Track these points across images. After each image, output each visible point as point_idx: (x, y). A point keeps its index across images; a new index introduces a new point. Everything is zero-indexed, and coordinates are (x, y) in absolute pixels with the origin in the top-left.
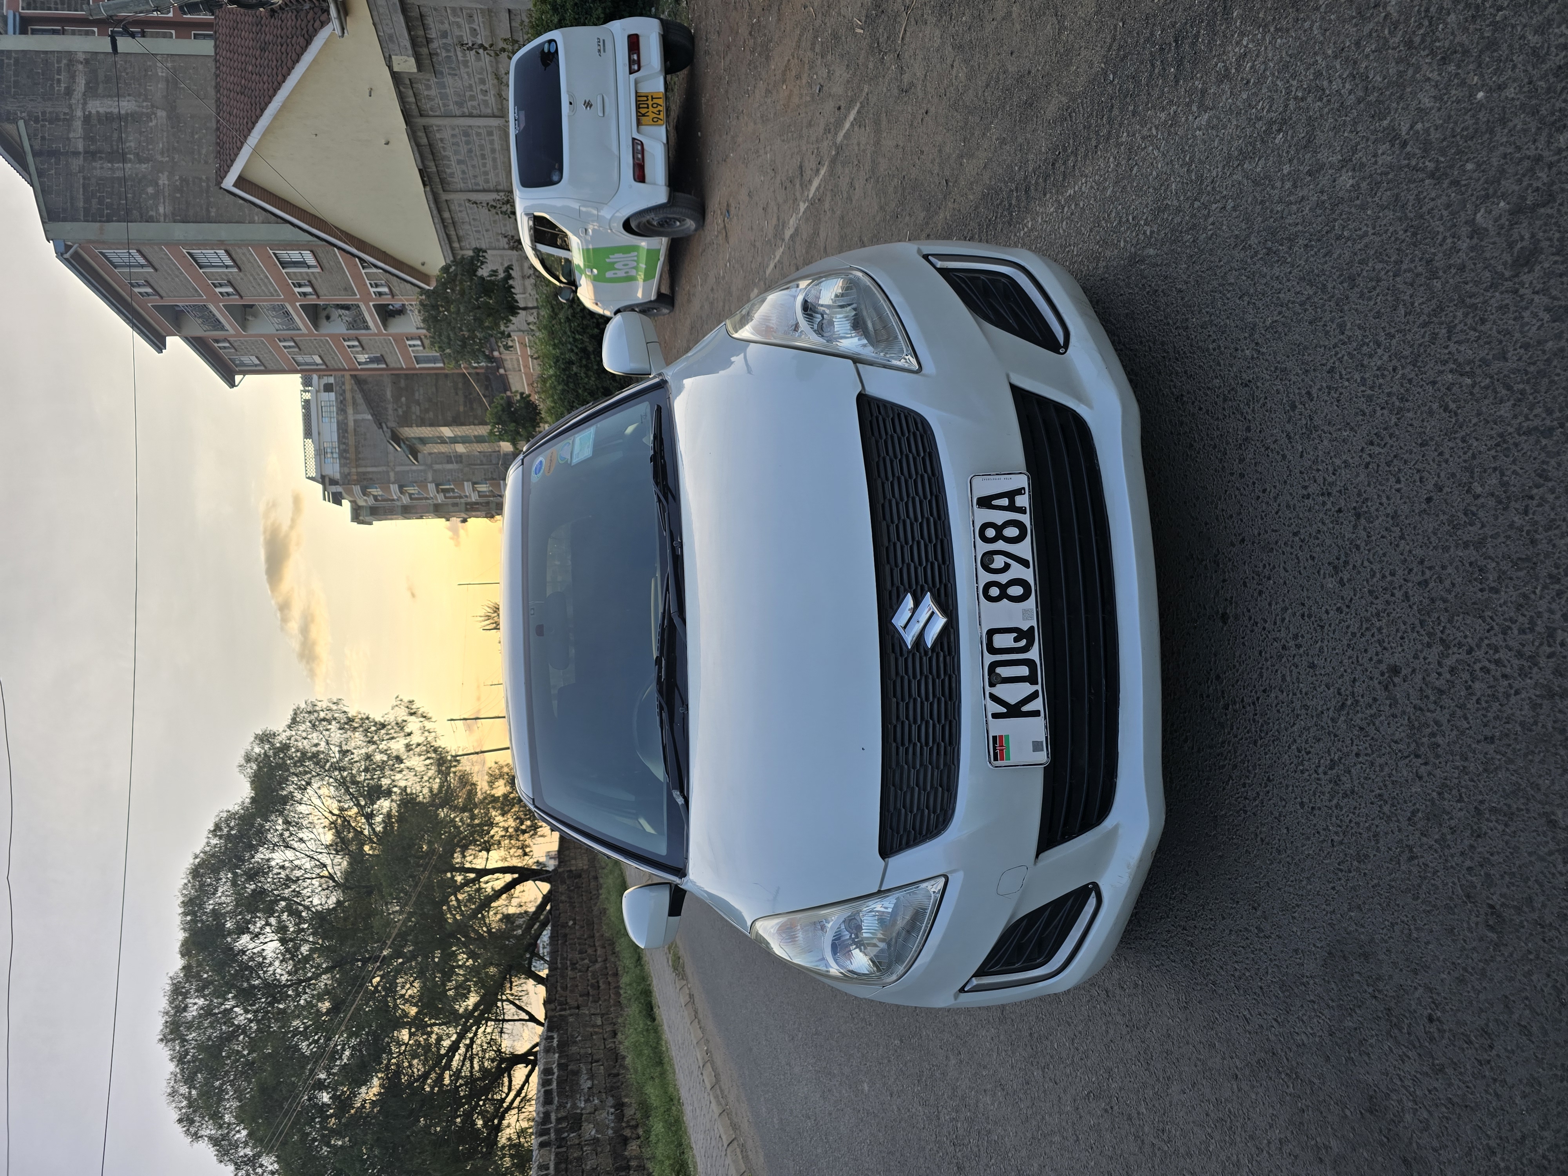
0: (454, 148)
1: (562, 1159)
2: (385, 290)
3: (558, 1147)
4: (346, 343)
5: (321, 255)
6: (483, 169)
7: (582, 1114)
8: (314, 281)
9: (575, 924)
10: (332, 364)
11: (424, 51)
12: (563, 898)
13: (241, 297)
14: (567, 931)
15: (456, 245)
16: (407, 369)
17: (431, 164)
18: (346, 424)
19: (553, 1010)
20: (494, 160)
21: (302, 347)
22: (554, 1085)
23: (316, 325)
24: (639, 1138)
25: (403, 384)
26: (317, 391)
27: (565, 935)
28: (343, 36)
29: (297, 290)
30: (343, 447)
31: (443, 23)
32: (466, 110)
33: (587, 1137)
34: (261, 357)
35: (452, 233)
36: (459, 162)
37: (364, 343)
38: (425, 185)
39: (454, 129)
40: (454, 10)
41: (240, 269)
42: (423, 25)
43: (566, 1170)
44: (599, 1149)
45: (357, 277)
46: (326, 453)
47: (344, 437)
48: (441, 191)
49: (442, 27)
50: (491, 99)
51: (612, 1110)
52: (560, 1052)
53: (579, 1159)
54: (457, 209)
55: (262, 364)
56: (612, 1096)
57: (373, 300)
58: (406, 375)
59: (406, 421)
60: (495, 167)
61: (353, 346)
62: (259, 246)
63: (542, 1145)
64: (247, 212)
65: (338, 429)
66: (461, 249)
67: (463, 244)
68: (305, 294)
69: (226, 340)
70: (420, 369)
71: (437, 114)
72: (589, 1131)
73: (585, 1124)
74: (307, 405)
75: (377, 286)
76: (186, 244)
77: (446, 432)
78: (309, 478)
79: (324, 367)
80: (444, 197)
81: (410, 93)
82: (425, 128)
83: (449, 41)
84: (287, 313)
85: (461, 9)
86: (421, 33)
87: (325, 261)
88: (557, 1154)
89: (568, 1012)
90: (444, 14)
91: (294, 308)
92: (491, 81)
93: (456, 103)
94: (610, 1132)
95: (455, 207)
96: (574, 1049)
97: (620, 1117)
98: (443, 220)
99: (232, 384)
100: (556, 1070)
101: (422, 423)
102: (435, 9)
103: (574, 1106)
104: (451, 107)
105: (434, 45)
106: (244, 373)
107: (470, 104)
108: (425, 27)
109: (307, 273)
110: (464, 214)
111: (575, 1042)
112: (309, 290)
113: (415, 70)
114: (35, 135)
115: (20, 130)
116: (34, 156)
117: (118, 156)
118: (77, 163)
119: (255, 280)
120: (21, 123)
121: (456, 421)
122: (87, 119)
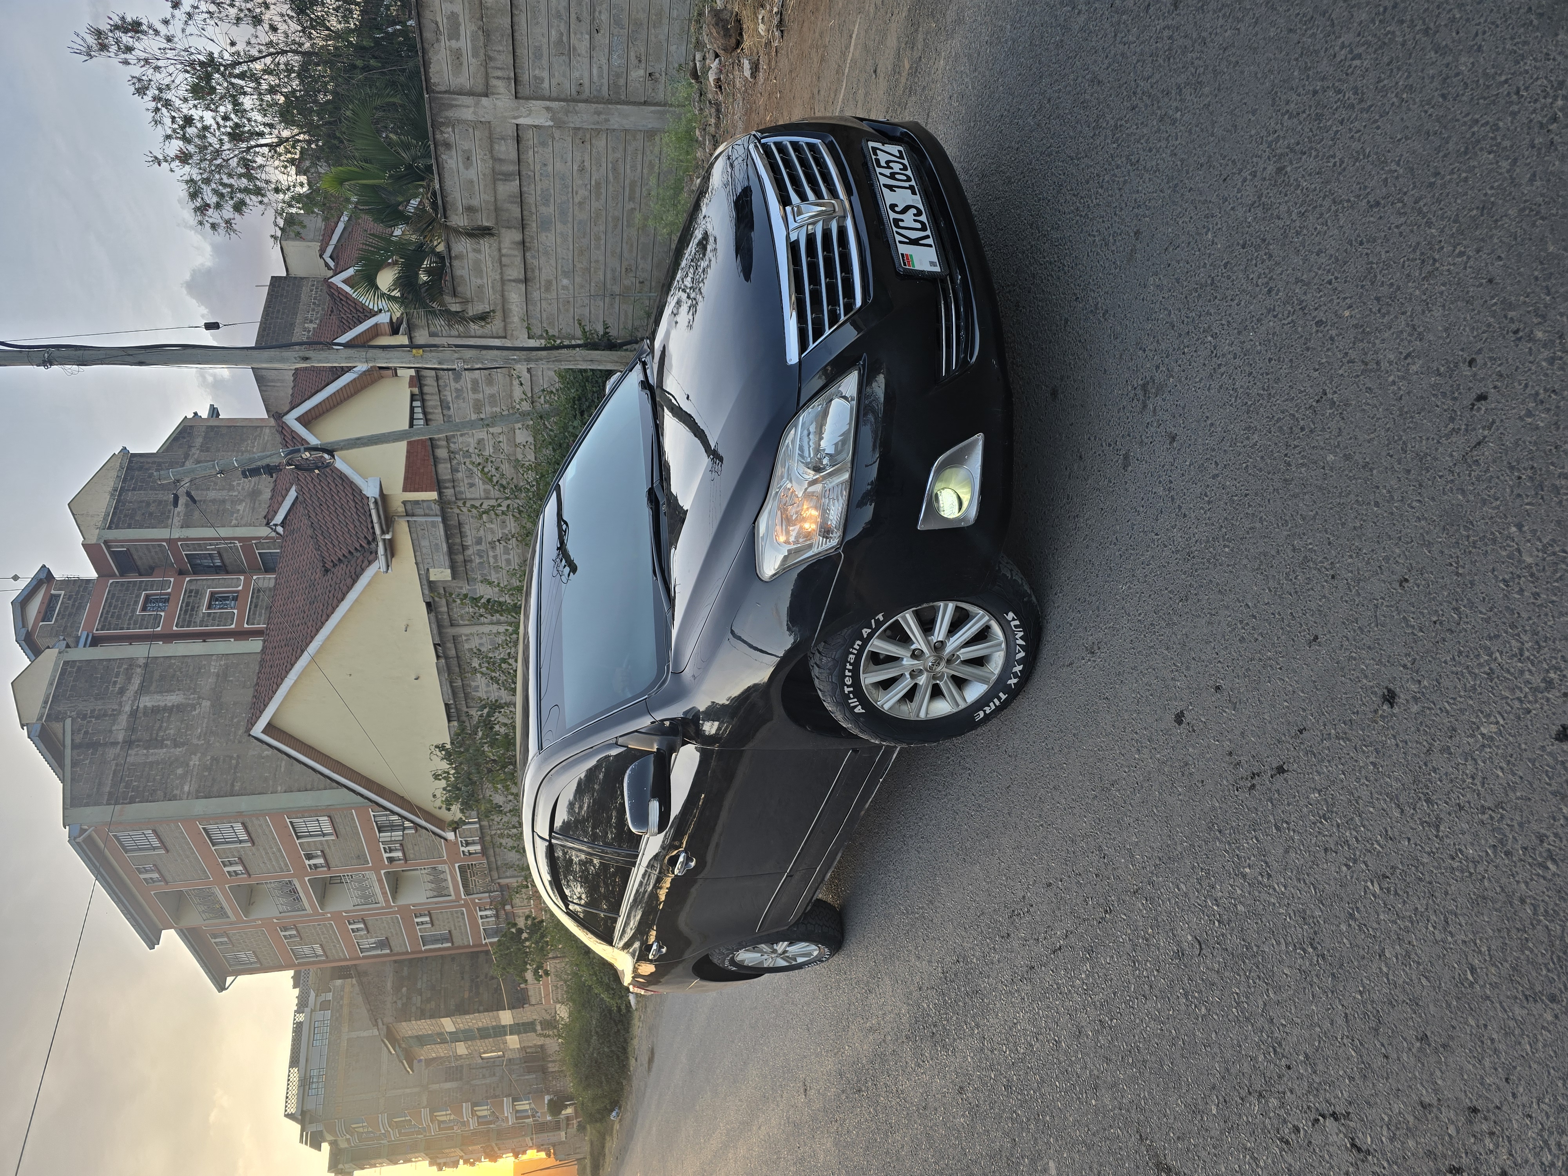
2: (399, 854)
4: (351, 926)
5: (338, 820)
8: (327, 851)
11: (460, 558)
13: (249, 876)
16: (412, 953)
21: (304, 934)
23: (322, 904)
25: (406, 971)
26: (312, 1011)
28: (387, 573)
29: (308, 862)
31: (477, 530)
32: (493, 617)
34: (258, 951)
36: (484, 674)
37: (370, 924)
38: (449, 721)
39: (481, 638)
41: (253, 844)
42: (460, 532)
49: (477, 534)
55: (259, 961)
57: (384, 868)
58: (411, 960)
59: (404, 1014)
61: (358, 930)
62: (277, 815)
64: (271, 783)
68: (316, 866)
69: (225, 934)
70: (426, 951)
75: (391, 851)
76: (205, 818)
77: (448, 1024)
78: (287, 1116)
79: (324, 957)
81: (444, 602)
82: (455, 638)
83: (483, 547)
84: (295, 891)
86: (458, 540)
87: (341, 827)
91: (303, 884)
99: (222, 988)
101: (422, 1015)
105: (469, 552)
106: (237, 973)
108: (462, 535)
109: (321, 842)
112: (320, 861)
113: (450, 578)
114: (80, 730)
115: (66, 730)
116: (72, 749)
117: (155, 742)
118: (111, 752)
119: (267, 853)
120: (69, 721)
121: (461, 1010)
122: (134, 714)
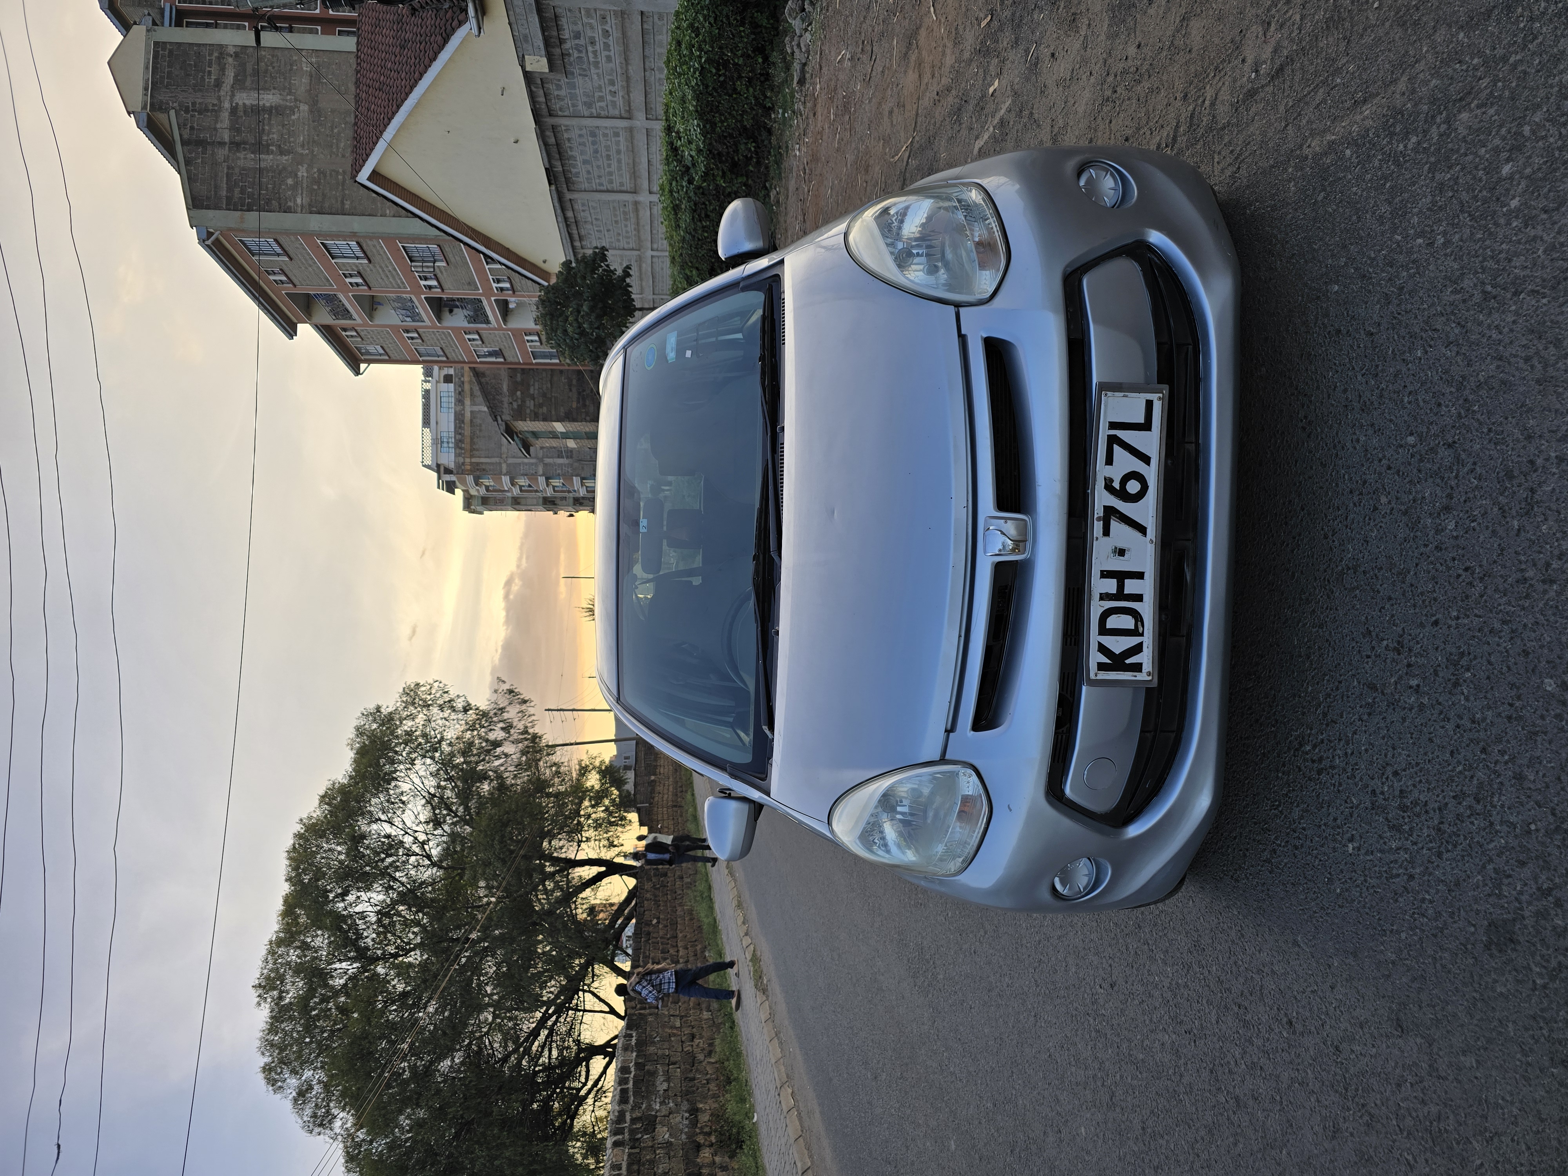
0: (581, 148)
1: (634, 1160)
2: (507, 285)
3: (632, 1148)
4: (467, 337)
5: (447, 249)
6: (607, 170)
7: (656, 1117)
8: (439, 275)
9: (658, 922)
10: (452, 356)
11: (557, 51)
12: (648, 895)
13: (370, 288)
14: (651, 929)
15: (577, 244)
16: (524, 364)
17: (558, 164)
18: (463, 415)
19: (633, 1008)
20: (619, 161)
21: (425, 339)
22: (630, 1085)
23: (439, 318)
24: (711, 1145)
25: (519, 378)
26: (437, 382)
27: (649, 934)
28: (479, 36)
29: (423, 283)
30: (458, 437)
31: (576, 24)
32: (594, 111)
33: (660, 1140)
34: (385, 346)
35: (575, 232)
36: (585, 162)
37: (484, 336)
38: (550, 184)
39: (581, 129)
40: (588, 11)
41: (370, 261)
42: (557, 25)
43: (639, 1171)
44: (672, 1154)
45: (481, 272)
46: (442, 442)
47: (460, 427)
48: (566, 191)
49: (575, 28)
50: (620, 101)
51: (687, 1115)
52: (638, 1051)
53: (652, 1162)
54: (581, 208)
55: (387, 354)
56: (688, 1100)
57: (495, 295)
58: (523, 370)
59: (520, 414)
60: (620, 169)
61: (474, 340)
62: (389, 240)
63: (616, 1144)
64: (379, 205)
65: (455, 420)
66: (582, 248)
67: (584, 243)
68: (430, 287)
69: (353, 329)
70: (537, 364)
71: (566, 114)
72: (663, 1134)
73: (658, 1126)
74: (426, 394)
75: (499, 281)
76: (321, 235)
77: (559, 427)
78: (424, 466)
79: (444, 359)
80: (568, 196)
81: (541, 92)
82: (554, 128)
83: (582, 42)
84: (412, 305)
85: (595, 10)
86: (555, 33)
87: (451, 256)
88: (630, 1155)
89: (648, 1011)
90: (578, 15)
91: (420, 300)
92: (620, 83)
93: (585, 103)
94: (684, 1136)
95: (578, 207)
96: (652, 1049)
97: (694, 1123)
98: (566, 219)
99: (357, 372)
100: (633, 1069)
101: (536, 417)
102: (570, 10)
103: (649, 1107)
104: (580, 107)
105: (567, 46)
106: (369, 362)
107: (599, 104)
108: (559, 28)
109: (433, 267)
110: (587, 214)
111: (654, 1042)
112: (434, 283)
113: (547, 70)
114: (185, 125)
115: (171, 120)
116: (182, 145)
117: (260, 147)
118: (222, 153)
119: (383, 271)
120: (172, 113)
121: (568, 417)
122: (234, 110)
